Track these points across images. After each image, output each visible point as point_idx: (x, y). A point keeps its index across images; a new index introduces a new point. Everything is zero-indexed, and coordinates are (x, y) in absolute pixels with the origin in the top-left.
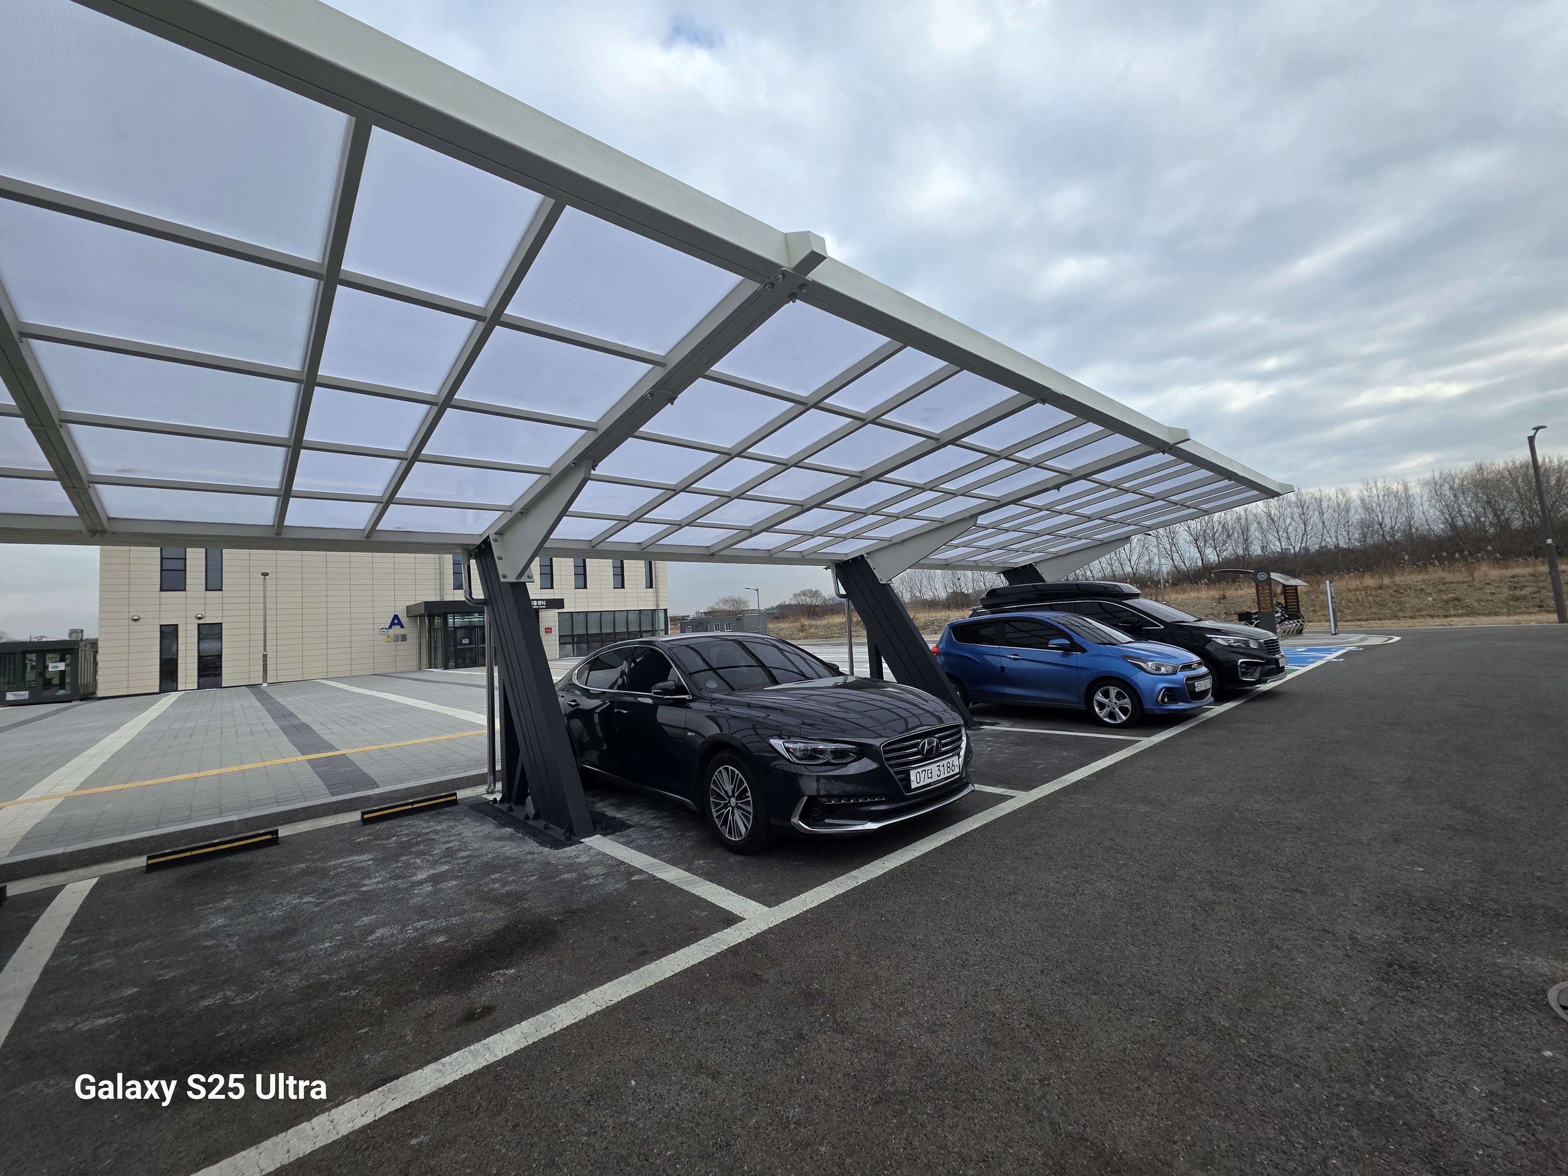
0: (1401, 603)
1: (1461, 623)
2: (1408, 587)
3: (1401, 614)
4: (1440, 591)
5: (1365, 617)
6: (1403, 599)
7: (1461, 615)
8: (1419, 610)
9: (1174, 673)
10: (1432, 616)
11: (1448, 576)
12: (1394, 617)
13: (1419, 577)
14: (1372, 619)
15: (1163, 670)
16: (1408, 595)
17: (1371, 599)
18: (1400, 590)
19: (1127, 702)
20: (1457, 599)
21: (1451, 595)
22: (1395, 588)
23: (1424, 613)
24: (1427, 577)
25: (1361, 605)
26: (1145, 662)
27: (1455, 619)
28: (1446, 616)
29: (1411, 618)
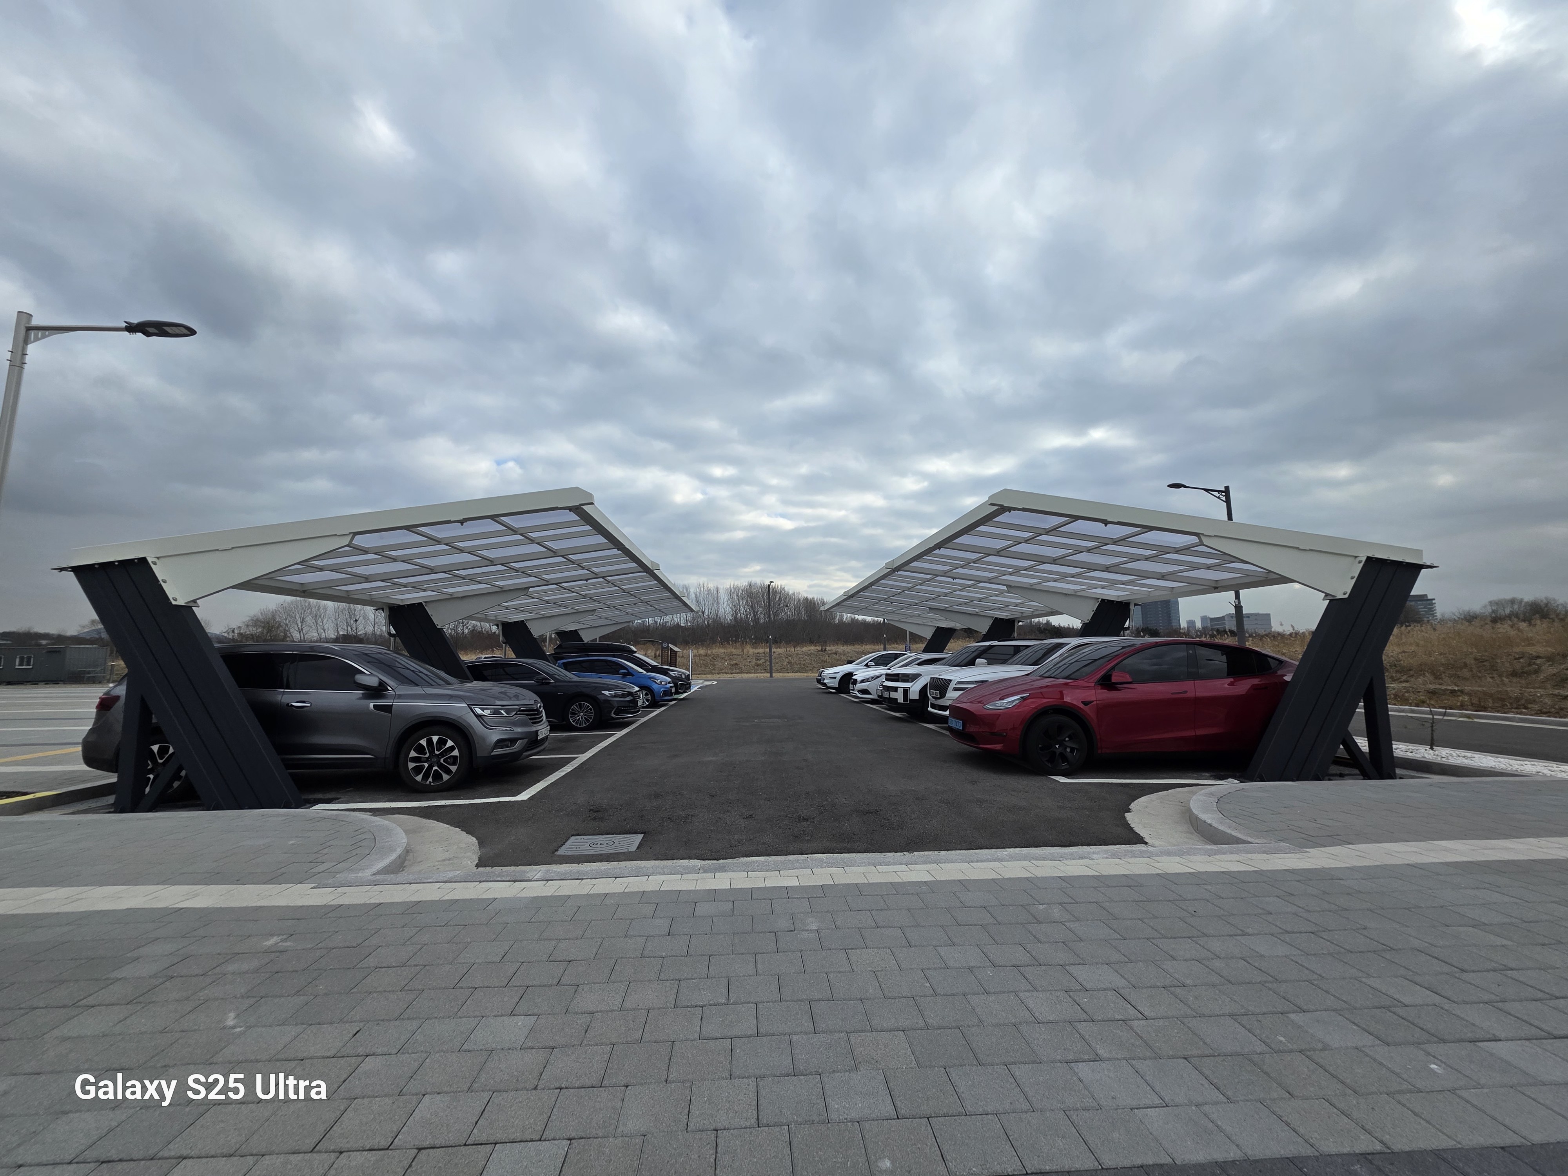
0: (714, 665)
1: (738, 676)
2: (718, 656)
3: (714, 672)
4: (730, 659)
5: (698, 673)
6: (715, 663)
7: (737, 673)
8: (721, 670)
9: (666, 685)
10: (726, 673)
11: (734, 651)
12: (711, 673)
13: (722, 651)
14: (702, 674)
15: (663, 683)
16: (717, 661)
17: (702, 662)
18: (715, 657)
19: (649, 697)
20: (736, 664)
21: (735, 662)
22: (712, 656)
23: (723, 671)
24: (726, 651)
25: (697, 665)
26: (657, 680)
27: (735, 675)
28: (732, 674)
29: (718, 674)
